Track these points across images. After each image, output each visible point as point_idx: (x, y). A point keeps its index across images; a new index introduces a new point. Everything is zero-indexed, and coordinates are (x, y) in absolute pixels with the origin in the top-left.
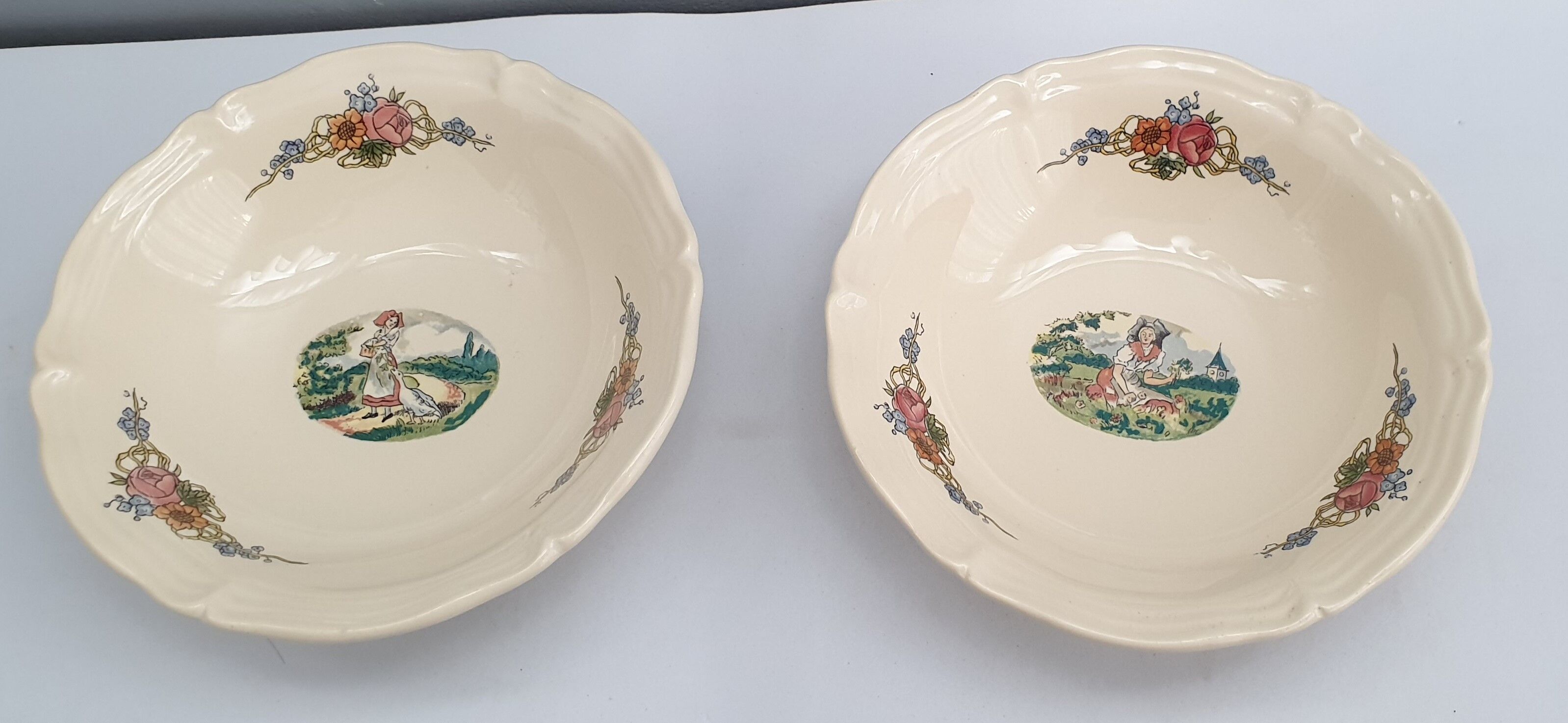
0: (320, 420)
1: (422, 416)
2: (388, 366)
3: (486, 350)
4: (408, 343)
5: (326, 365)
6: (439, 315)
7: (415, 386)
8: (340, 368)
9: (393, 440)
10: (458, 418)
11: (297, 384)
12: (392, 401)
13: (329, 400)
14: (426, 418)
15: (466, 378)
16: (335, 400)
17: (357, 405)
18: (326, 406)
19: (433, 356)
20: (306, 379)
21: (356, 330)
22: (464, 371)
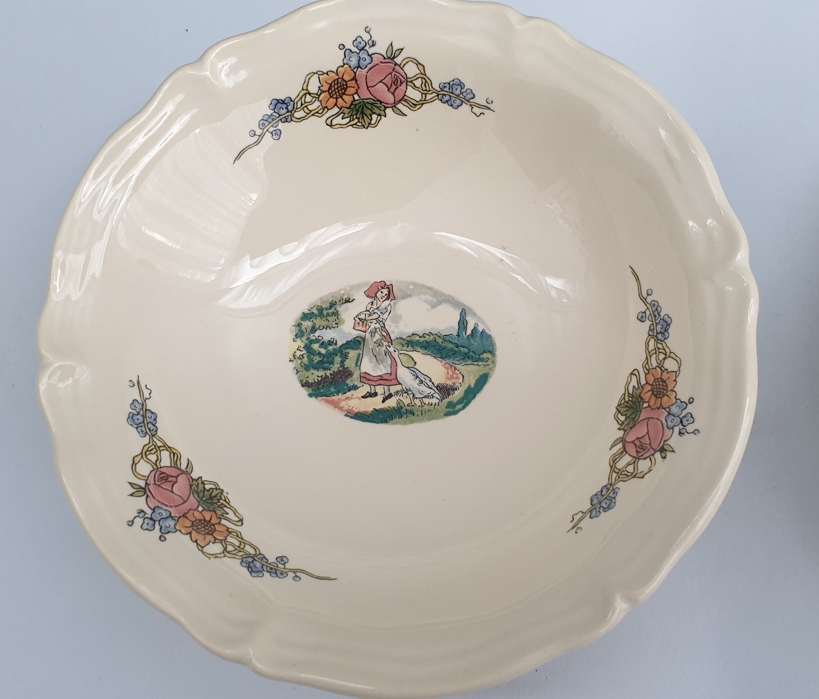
0: (319, 398)
1: (422, 398)
2: (383, 341)
3: (480, 329)
4: (400, 317)
5: (320, 338)
6: (430, 288)
7: (411, 364)
8: (335, 342)
9: (396, 423)
10: (459, 402)
11: (292, 358)
12: (391, 380)
13: (326, 377)
14: (426, 401)
15: (463, 359)
16: (332, 376)
17: (356, 384)
18: (324, 383)
19: (427, 333)
20: (302, 353)
21: (348, 301)
22: (460, 350)
